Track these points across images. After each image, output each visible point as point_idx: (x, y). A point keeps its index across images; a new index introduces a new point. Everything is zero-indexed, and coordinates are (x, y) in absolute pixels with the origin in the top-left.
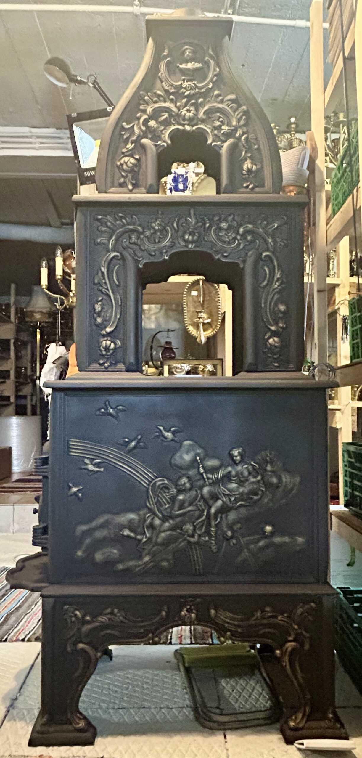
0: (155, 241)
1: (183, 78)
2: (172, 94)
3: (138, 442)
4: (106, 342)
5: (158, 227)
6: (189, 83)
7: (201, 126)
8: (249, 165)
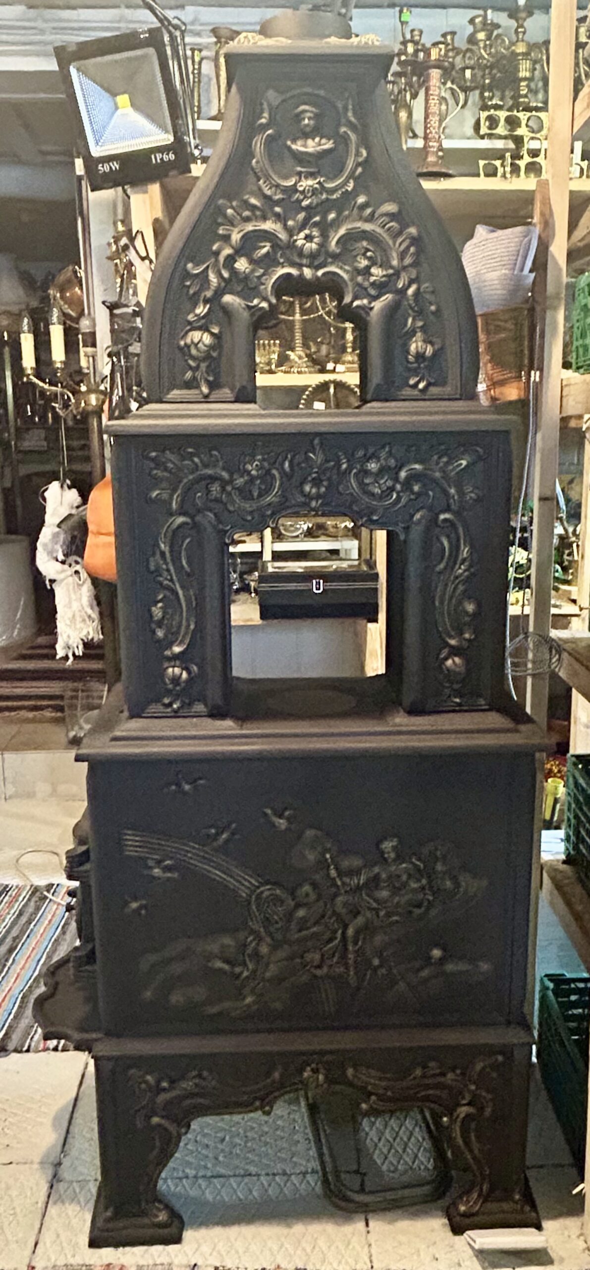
0: (253, 496)
1: (299, 169)
2: (278, 203)
3: (233, 834)
4: (173, 671)
5: (257, 471)
6: (310, 182)
7: (333, 269)
8: (420, 344)
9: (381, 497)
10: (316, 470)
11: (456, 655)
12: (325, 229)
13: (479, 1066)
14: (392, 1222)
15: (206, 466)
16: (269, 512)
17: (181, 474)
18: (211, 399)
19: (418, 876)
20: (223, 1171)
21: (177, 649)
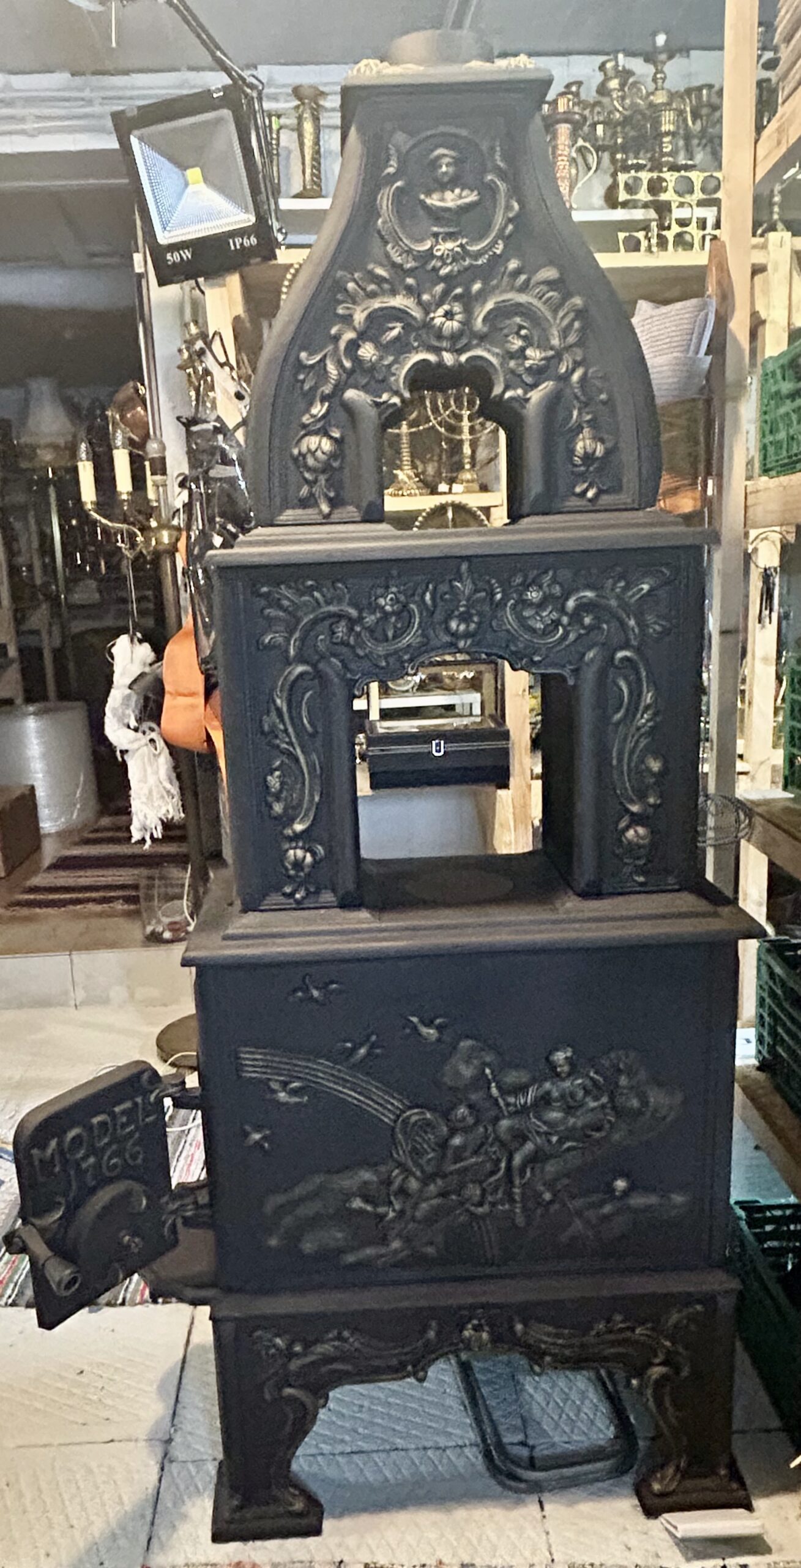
0: (386, 636)
1: (435, 229)
2: (410, 272)
3: (373, 1046)
4: (295, 853)
5: (392, 606)
6: (450, 245)
7: (479, 352)
8: (588, 442)
9: (546, 632)
10: (464, 602)
11: (638, 824)
12: (468, 302)
13: (675, 1317)
14: (571, 1504)
15: (328, 603)
16: (406, 657)
17: (300, 614)
18: (335, 517)
19: (595, 1092)
20: (365, 1446)
21: (299, 827)
